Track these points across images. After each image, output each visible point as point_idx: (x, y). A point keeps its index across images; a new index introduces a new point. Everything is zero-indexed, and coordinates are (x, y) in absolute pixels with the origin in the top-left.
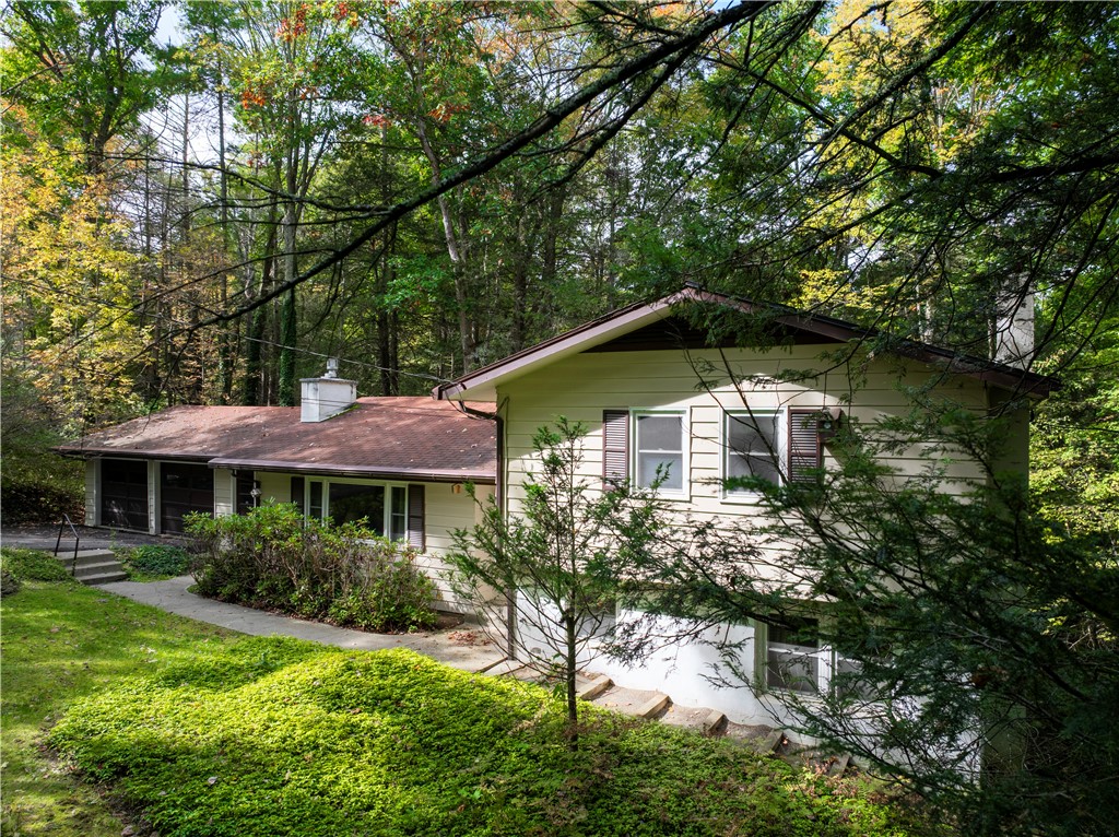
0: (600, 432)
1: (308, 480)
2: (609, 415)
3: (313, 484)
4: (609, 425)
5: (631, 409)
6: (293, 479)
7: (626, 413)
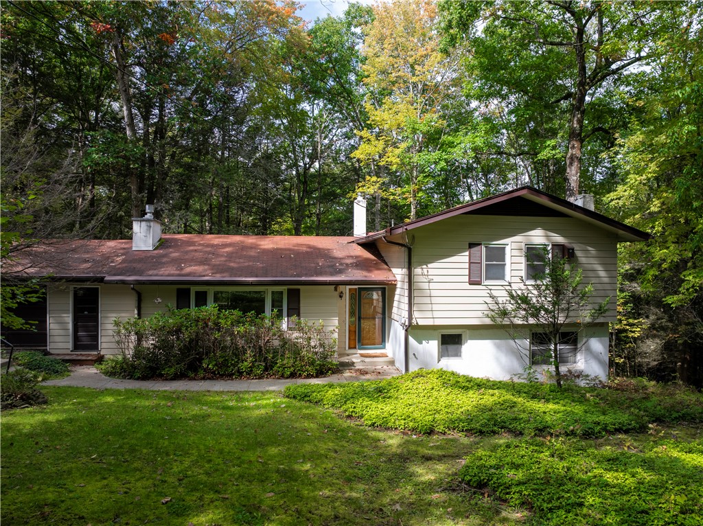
0: (467, 253)
1: (194, 289)
2: (471, 245)
3: (197, 293)
4: (472, 250)
5: (483, 243)
6: (178, 290)
7: (480, 244)
